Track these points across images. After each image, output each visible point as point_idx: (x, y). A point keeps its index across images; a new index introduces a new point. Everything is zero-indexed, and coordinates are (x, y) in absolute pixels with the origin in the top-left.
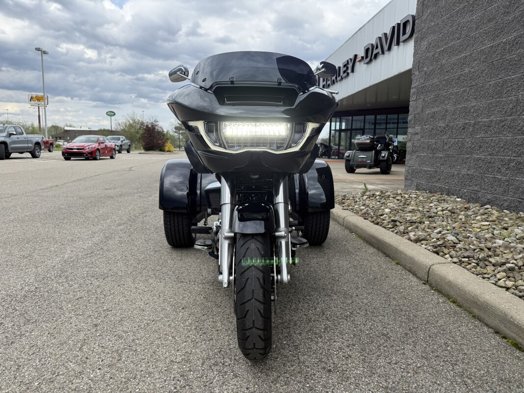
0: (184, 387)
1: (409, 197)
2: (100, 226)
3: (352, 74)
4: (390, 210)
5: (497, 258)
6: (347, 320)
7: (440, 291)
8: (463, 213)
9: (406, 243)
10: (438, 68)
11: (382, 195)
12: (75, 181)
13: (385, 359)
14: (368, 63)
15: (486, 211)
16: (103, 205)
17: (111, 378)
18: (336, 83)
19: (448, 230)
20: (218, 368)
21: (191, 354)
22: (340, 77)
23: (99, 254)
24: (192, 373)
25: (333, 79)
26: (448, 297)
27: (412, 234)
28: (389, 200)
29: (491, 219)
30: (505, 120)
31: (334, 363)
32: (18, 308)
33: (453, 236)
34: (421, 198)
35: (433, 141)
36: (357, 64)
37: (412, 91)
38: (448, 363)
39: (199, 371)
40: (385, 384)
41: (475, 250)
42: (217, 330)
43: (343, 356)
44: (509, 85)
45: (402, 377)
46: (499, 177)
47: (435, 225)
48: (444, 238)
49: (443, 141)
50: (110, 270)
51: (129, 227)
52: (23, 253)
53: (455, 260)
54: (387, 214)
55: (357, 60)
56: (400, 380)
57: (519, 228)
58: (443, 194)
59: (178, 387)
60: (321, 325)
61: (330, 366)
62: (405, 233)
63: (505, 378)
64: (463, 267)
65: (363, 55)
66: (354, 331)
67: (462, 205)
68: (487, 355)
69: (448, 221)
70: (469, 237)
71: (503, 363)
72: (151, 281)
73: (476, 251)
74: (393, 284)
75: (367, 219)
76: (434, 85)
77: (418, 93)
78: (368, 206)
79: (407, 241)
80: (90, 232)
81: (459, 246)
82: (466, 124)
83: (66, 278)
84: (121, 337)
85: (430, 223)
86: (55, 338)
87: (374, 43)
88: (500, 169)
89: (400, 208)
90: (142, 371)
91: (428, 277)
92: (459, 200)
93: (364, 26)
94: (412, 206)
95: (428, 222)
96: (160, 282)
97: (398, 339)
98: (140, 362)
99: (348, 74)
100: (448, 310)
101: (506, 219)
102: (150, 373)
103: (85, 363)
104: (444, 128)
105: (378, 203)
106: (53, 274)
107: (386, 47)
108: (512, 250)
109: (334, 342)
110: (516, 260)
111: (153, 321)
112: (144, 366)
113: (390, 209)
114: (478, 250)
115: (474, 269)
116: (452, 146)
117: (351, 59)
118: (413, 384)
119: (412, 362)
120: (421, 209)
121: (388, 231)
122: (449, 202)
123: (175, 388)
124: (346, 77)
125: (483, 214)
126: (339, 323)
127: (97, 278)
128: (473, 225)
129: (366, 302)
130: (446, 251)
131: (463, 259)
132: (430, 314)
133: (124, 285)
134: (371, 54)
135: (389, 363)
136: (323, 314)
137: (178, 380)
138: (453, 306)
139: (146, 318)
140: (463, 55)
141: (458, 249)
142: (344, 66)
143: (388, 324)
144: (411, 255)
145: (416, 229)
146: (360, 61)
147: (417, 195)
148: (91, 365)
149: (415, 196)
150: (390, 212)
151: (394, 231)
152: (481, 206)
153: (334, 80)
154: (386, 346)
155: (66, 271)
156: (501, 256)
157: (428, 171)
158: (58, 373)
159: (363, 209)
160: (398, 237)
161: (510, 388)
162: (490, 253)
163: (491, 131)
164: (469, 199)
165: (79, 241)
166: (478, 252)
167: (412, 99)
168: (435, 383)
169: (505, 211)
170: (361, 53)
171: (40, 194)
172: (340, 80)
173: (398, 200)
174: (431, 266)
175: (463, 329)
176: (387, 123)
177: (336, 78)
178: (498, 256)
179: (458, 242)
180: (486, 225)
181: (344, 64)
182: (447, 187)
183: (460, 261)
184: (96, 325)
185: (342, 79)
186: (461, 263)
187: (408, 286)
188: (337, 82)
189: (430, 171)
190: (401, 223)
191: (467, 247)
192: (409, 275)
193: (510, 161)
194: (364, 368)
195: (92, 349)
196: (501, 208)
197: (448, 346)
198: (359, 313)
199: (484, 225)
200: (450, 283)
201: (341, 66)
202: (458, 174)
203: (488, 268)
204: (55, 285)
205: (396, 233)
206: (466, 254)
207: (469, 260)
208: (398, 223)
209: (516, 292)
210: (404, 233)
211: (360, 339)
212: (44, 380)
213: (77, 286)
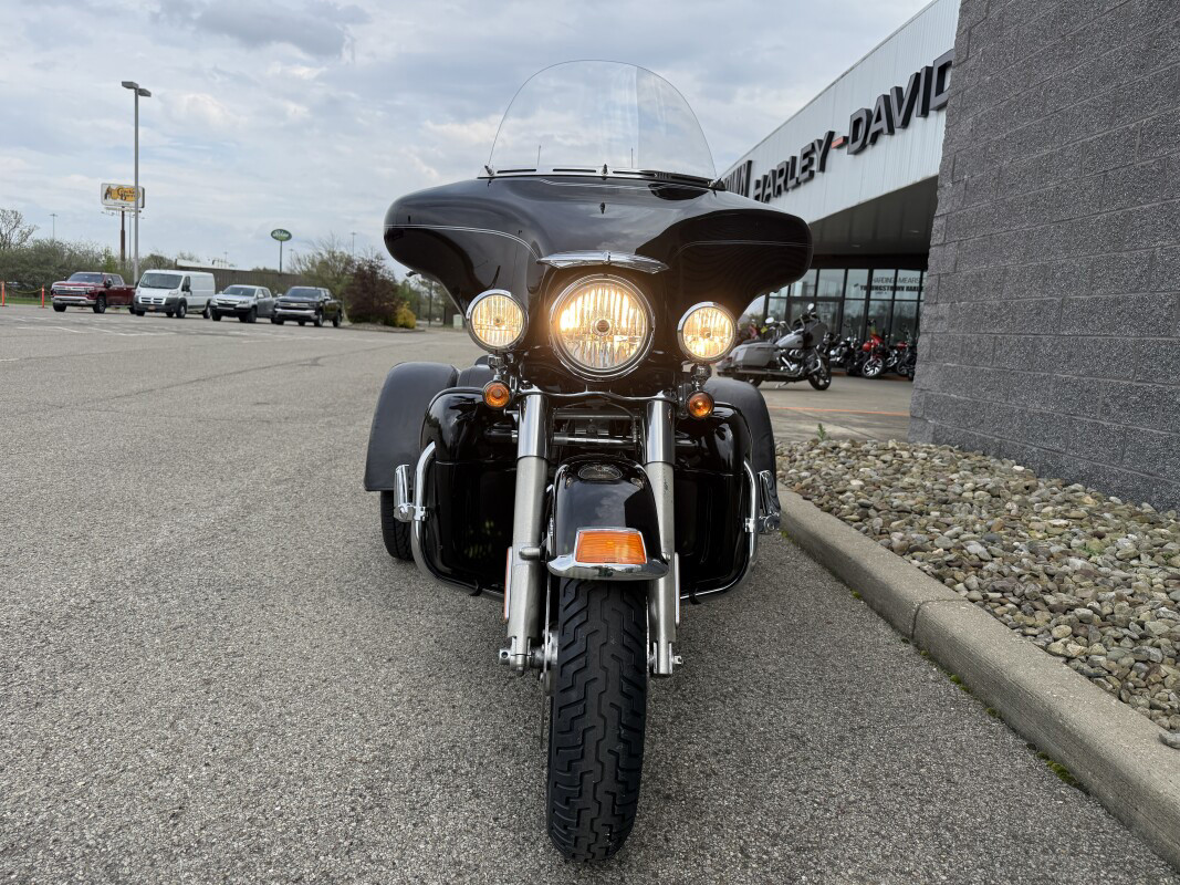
0: (371, 808)
1: (912, 456)
2: (235, 484)
3: (820, 174)
4: (861, 483)
5: (1063, 597)
6: (724, 702)
7: (933, 658)
8: (1017, 497)
9: (879, 554)
10: (992, 178)
11: (853, 449)
12: (192, 382)
13: (786, 783)
14: (857, 152)
15: (1071, 497)
16: (246, 437)
17: (229, 782)
18: (784, 193)
19: (975, 533)
20: (444, 778)
21: (393, 747)
22: (794, 181)
23: (228, 541)
24: (389, 783)
25: (777, 184)
26: (947, 669)
27: (896, 538)
28: (867, 461)
29: (1073, 513)
30: (1126, 300)
31: (680, 784)
32: (51, 639)
33: (982, 544)
34: (936, 461)
35: (975, 337)
36: (833, 153)
37: (937, 223)
38: (912, 798)
39: (404, 781)
40: (775, 829)
41: (1020, 576)
42: (454, 707)
43: (701, 772)
44: (1137, 223)
45: (812, 817)
46: (1106, 424)
47: (950, 519)
48: (963, 548)
49: (995, 338)
50: (248, 575)
51: (297, 489)
52: (69, 530)
53: (976, 595)
54: (853, 491)
55: (834, 144)
56: (806, 823)
57: (1130, 535)
58: (989, 454)
59: (359, 809)
60: (668, 708)
61: (670, 789)
62: (883, 533)
63: (1023, 835)
64: (988, 611)
65: (847, 135)
66: (734, 725)
67: (1021, 481)
68: (999, 788)
69: (980, 513)
70: (1016, 548)
71: (1027, 805)
72: (330, 602)
73: (1023, 579)
74: (838, 637)
75: (810, 499)
76: (983, 213)
77: (947, 230)
78: (818, 471)
79: (884, 550)
80: (214, 494)
81: (989, 566)
82: (1044, 303)
83: (156, 585)
84: (255, 707)
85: (942, 516)
86: (123, 701)
87: (873, 107)
88: (1107, 405)
89: (885, 478)
90: (291, 773)
91: (914, 627)
92: (1020, 468)
93: (852, 69)
94: (912, 477)
95: (938, 514)
96: (350, 605)
97: (822, 746)
98: (290, 756)
99: (812, 174)
100: (942, 696)
101: (1107, 515)
102: (305, 779)
103: (179, 751)
104: (999, 309)
105: (840, 466)
106: (129, 576)
107: (898, 120)
108: (1099, 579)
109: (689, 743)
110: (1100, 602)
111: (325, 681)
112: (296, 764)
113: (863, 480)
114: (1026, 576)
115: (1008, 616)
116: (1011, 350)
117: (820, 142)
118: (832, 831)
119: (841, 790)
120: (928, 484)
121: (849, 527)
122: (997, 472)
123: (353, 809)
124: (806, 181)
125: (1061, 504)
126: (706, 708)
127: (220, 590)
128: (1031, 525)
129: (771, 668)
130: (959, 575)
131: (991, 595)
132: (901, 701)
133: (273, 606)
134: (864, 133)
135: (793, 791)
136: (678, 688)
137: (360, 796)
138: (954, 689)
139: (311, 674)
140: (1046, 152)
141: (985, 574)
142: (805, 156)
143: (809, 716)
144: (884, 580)
145: (909, 527)
146: (840, 147)
147: (928, 453)
148: (190, 756)
149: (926, 455)
150: (862, 488)
151: (861, 527)
152: (1064, 486)
153: (779, 187)
154: (795, 758)
155: (157, 572)
156: (1072, 591)
157: (959, 401)
158: (125, 767)
159: (806, 478)
160: (867, 541)
161: (1027, 852)
162: (1051, 585)
163: (1093, 321)
164: (1041, 468)
165: (189, 511)
166: (1026, 580)
167: (936, 242)
168: (878, 833)
169: (1112, 498)
170: (844, 130)
171: (114, 406)
172: (794, 187)
173: (885, 462)
174: (921, 604)
175: (963, 736)
176: (895, 289)
177: (785, 182)
178: (1066, 591)
179: (990, 558)
180: (1060, 526)
181: (805, 152)
182: (997, 440)
183: (985, 597)
184: (208, 682)
185: (798, 184)
186: (986, 603)
187: (869, 643)
188: (787, 190)
189: (963, 402)
190: (878, 511)
191: (1006, 571)
192: (878, 621)
193: (1131, 390)
194: (739, 796)
195: (196, 727)
196: (1105, 491)
197: (922, 767)
198: (752, 691)
199: (1054, 526)
200: (953, 643)
201: (799, 155)
202: (1022, 413)
203: (1038, 614)
204: (131, 598)
205: (866, 532)
206: (998, 585)
207: (1004, 597)
208: (872, 512)
209: (1085, 667)
210: (881, 533)
211: (743, 742)
212: (95, 778)
213: (175, 602)
